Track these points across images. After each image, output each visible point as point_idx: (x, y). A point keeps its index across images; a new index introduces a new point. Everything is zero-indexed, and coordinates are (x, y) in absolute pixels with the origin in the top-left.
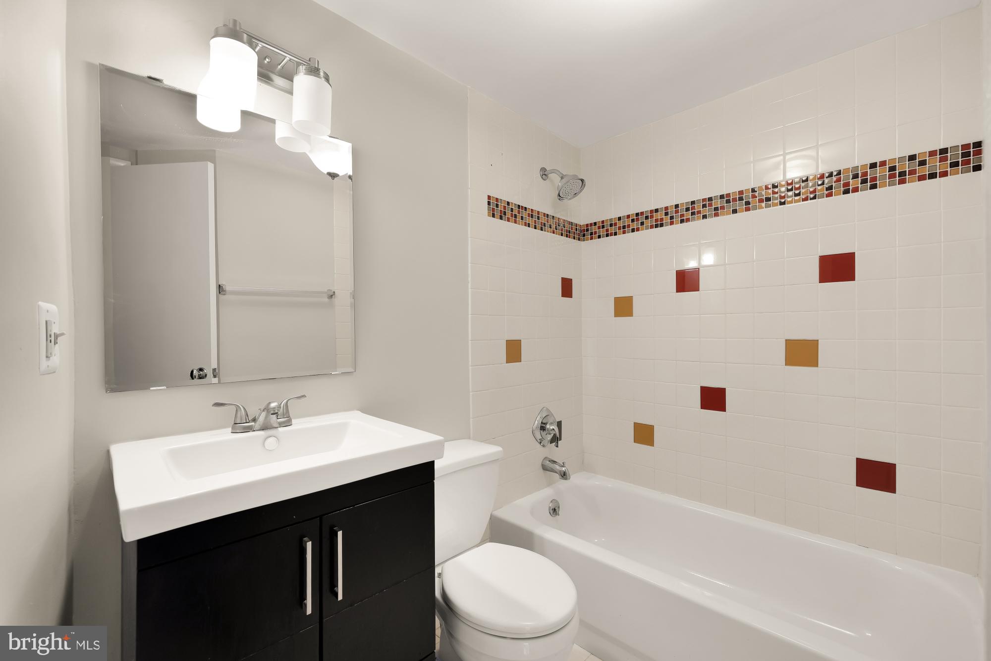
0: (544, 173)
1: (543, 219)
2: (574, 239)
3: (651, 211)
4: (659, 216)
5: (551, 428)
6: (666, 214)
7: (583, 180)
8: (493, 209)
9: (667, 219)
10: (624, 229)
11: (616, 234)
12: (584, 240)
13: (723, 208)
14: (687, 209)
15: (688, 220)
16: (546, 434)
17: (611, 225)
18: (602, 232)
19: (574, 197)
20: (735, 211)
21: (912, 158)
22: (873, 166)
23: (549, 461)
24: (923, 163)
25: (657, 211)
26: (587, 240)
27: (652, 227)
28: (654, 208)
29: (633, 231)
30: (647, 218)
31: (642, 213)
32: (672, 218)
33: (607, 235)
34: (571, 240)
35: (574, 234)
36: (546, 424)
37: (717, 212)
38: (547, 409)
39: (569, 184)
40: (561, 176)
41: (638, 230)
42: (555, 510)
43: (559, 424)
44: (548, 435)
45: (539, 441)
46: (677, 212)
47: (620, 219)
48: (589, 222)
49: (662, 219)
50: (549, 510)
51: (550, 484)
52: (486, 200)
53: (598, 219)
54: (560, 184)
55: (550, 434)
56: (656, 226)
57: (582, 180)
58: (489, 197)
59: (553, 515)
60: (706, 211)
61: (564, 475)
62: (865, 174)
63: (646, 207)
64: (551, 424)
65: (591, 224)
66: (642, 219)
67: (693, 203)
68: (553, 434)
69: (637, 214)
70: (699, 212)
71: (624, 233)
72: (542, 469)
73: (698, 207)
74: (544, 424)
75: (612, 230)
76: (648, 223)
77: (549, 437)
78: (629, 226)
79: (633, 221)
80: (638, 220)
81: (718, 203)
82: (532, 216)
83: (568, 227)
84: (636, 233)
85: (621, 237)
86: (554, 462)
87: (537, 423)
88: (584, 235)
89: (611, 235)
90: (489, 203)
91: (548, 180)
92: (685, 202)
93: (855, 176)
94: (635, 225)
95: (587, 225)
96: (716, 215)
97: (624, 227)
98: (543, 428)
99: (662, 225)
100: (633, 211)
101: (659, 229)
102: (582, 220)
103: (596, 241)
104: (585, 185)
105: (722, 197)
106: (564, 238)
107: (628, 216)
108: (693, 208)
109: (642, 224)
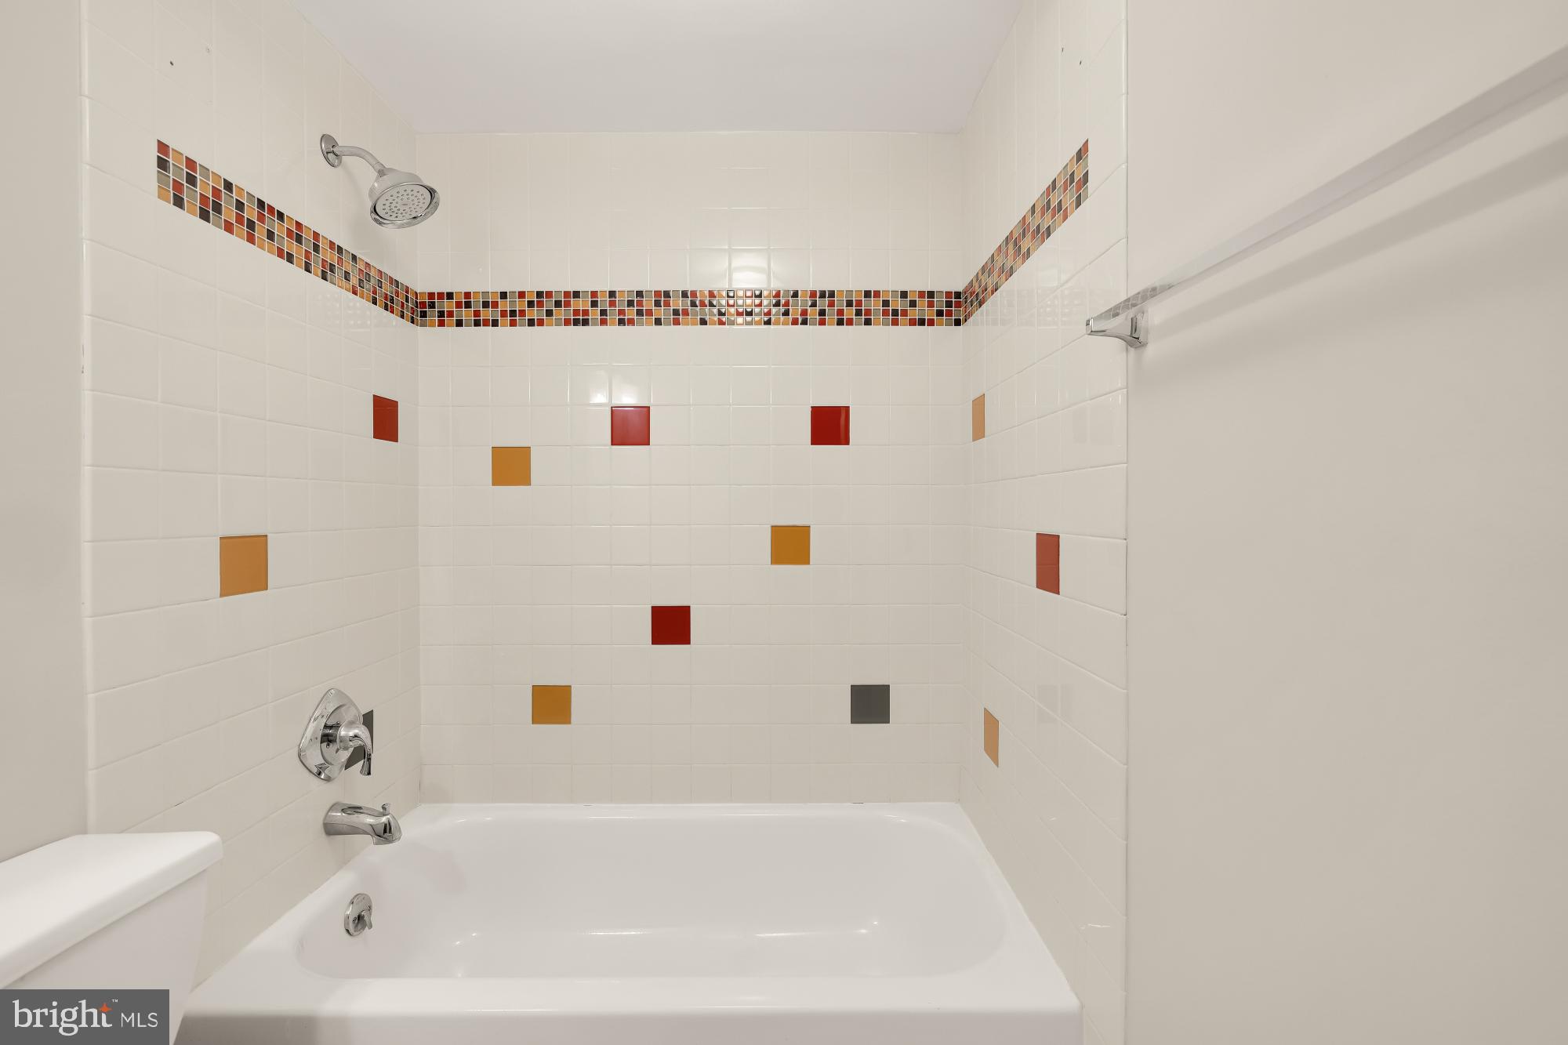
0: (331, 151)
1: (331, 257)
2: (402, 317)
3: (567, 294)
4: (582, 304)
5: (351, 734)
6: (594, 304)
7: (435, 191)
8: (177, 186)
9: (595, 314)
10: (513, 317)
11: (495, 323)
12: (423, 325)
13: (686, 313)
14: (630, 303)
15: (631, 322)
16: (337, 750)
17: (486, 305)
18: (466, 314)
19: (409, 225)
20: (703, 322)
21: (904, 294)
22: (867, 294)
23: (343, 811)
24: (913, 304)
25: (576, 294)
26: (432, 325)
27: (567, 322)
28: (571, 289)
29: (531, 323)
30: (558, 304)
31: (549, 294)
32: (603, 312)
33: (477, 324)
34: (394, 319)
35: (402, 306)
36: (337, 726)
37: (677, 317)
38: (340, 693)
39: (401, 190)
40: (378, 167)
41: (541, 323)
42: (360, 918)
43: (368, 720)
44: (340, 752)
45: (315, 770)
46: (612, 304)
47: (504, 295)
48: (436, 291)
49: (586, 312)
50: (346, 923)
51: (343, 862)
52: (154, 153)
53: (458, 287)
54: (376, 185)
55: (346, 748)
56: (576, 323)
57: (432, 192)
58: (163, 147)
59: (355, 933)
60: (661, 312)
61: (385, 833)
62: (859, 303)
63: (558, 283)
64: (351, 724)
65: (441, 296)
66: (548, 304)
67: (640, 294)
68: (351, 749)
69: (539, 294)
70: (649, 313)
71: (513, 324)
72: (324, 835)
73: (648, 303)
74: (331, 727)
75: (488, 314)
76: (561, 313)
77: (345, 755)
78: (522, 313)
79: (531, 304)
80: (540, 304)
81: (679, 303)
82: (299, 239)
83: (387, 289)
84: (536, 328)
85: (504, 331)
86: (356, 809)
87: (315, 728)
88: (424, 315)
89: (486, 323)
90: (162, 164)
91: (340, 167)
92: (627, 289)
93: (849, 304)
94: (534, 312)
95: (431, 295)
96: (677, 322)
97: (513, 313)
98: (328, 739)
99: (585, 323)
100: (531, 286)
101: (580, 328)
102: (423, 282)
103: (451, 331)
104: (437, 204)
105: (684, 294)
106: (378, 310)
107: (522, 295)
108: (640, 303)
109: (549, 313)
